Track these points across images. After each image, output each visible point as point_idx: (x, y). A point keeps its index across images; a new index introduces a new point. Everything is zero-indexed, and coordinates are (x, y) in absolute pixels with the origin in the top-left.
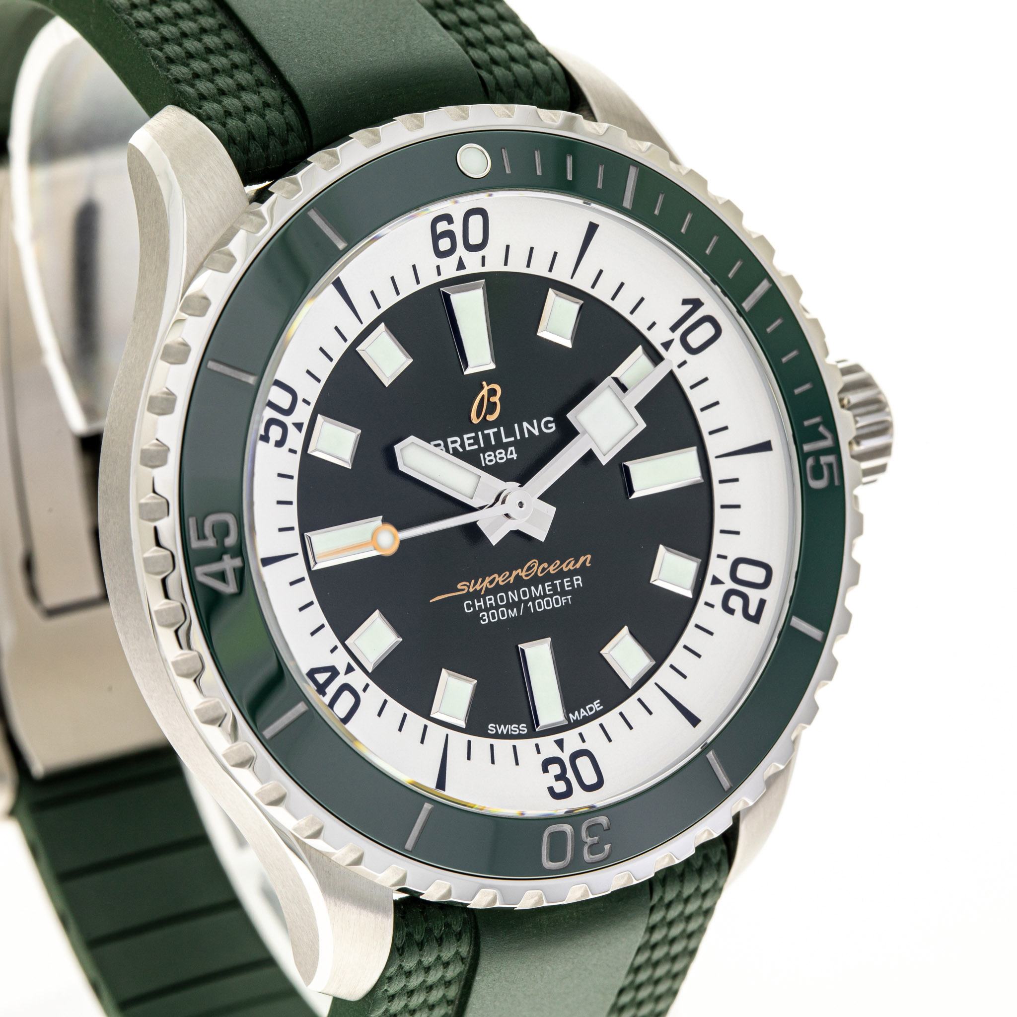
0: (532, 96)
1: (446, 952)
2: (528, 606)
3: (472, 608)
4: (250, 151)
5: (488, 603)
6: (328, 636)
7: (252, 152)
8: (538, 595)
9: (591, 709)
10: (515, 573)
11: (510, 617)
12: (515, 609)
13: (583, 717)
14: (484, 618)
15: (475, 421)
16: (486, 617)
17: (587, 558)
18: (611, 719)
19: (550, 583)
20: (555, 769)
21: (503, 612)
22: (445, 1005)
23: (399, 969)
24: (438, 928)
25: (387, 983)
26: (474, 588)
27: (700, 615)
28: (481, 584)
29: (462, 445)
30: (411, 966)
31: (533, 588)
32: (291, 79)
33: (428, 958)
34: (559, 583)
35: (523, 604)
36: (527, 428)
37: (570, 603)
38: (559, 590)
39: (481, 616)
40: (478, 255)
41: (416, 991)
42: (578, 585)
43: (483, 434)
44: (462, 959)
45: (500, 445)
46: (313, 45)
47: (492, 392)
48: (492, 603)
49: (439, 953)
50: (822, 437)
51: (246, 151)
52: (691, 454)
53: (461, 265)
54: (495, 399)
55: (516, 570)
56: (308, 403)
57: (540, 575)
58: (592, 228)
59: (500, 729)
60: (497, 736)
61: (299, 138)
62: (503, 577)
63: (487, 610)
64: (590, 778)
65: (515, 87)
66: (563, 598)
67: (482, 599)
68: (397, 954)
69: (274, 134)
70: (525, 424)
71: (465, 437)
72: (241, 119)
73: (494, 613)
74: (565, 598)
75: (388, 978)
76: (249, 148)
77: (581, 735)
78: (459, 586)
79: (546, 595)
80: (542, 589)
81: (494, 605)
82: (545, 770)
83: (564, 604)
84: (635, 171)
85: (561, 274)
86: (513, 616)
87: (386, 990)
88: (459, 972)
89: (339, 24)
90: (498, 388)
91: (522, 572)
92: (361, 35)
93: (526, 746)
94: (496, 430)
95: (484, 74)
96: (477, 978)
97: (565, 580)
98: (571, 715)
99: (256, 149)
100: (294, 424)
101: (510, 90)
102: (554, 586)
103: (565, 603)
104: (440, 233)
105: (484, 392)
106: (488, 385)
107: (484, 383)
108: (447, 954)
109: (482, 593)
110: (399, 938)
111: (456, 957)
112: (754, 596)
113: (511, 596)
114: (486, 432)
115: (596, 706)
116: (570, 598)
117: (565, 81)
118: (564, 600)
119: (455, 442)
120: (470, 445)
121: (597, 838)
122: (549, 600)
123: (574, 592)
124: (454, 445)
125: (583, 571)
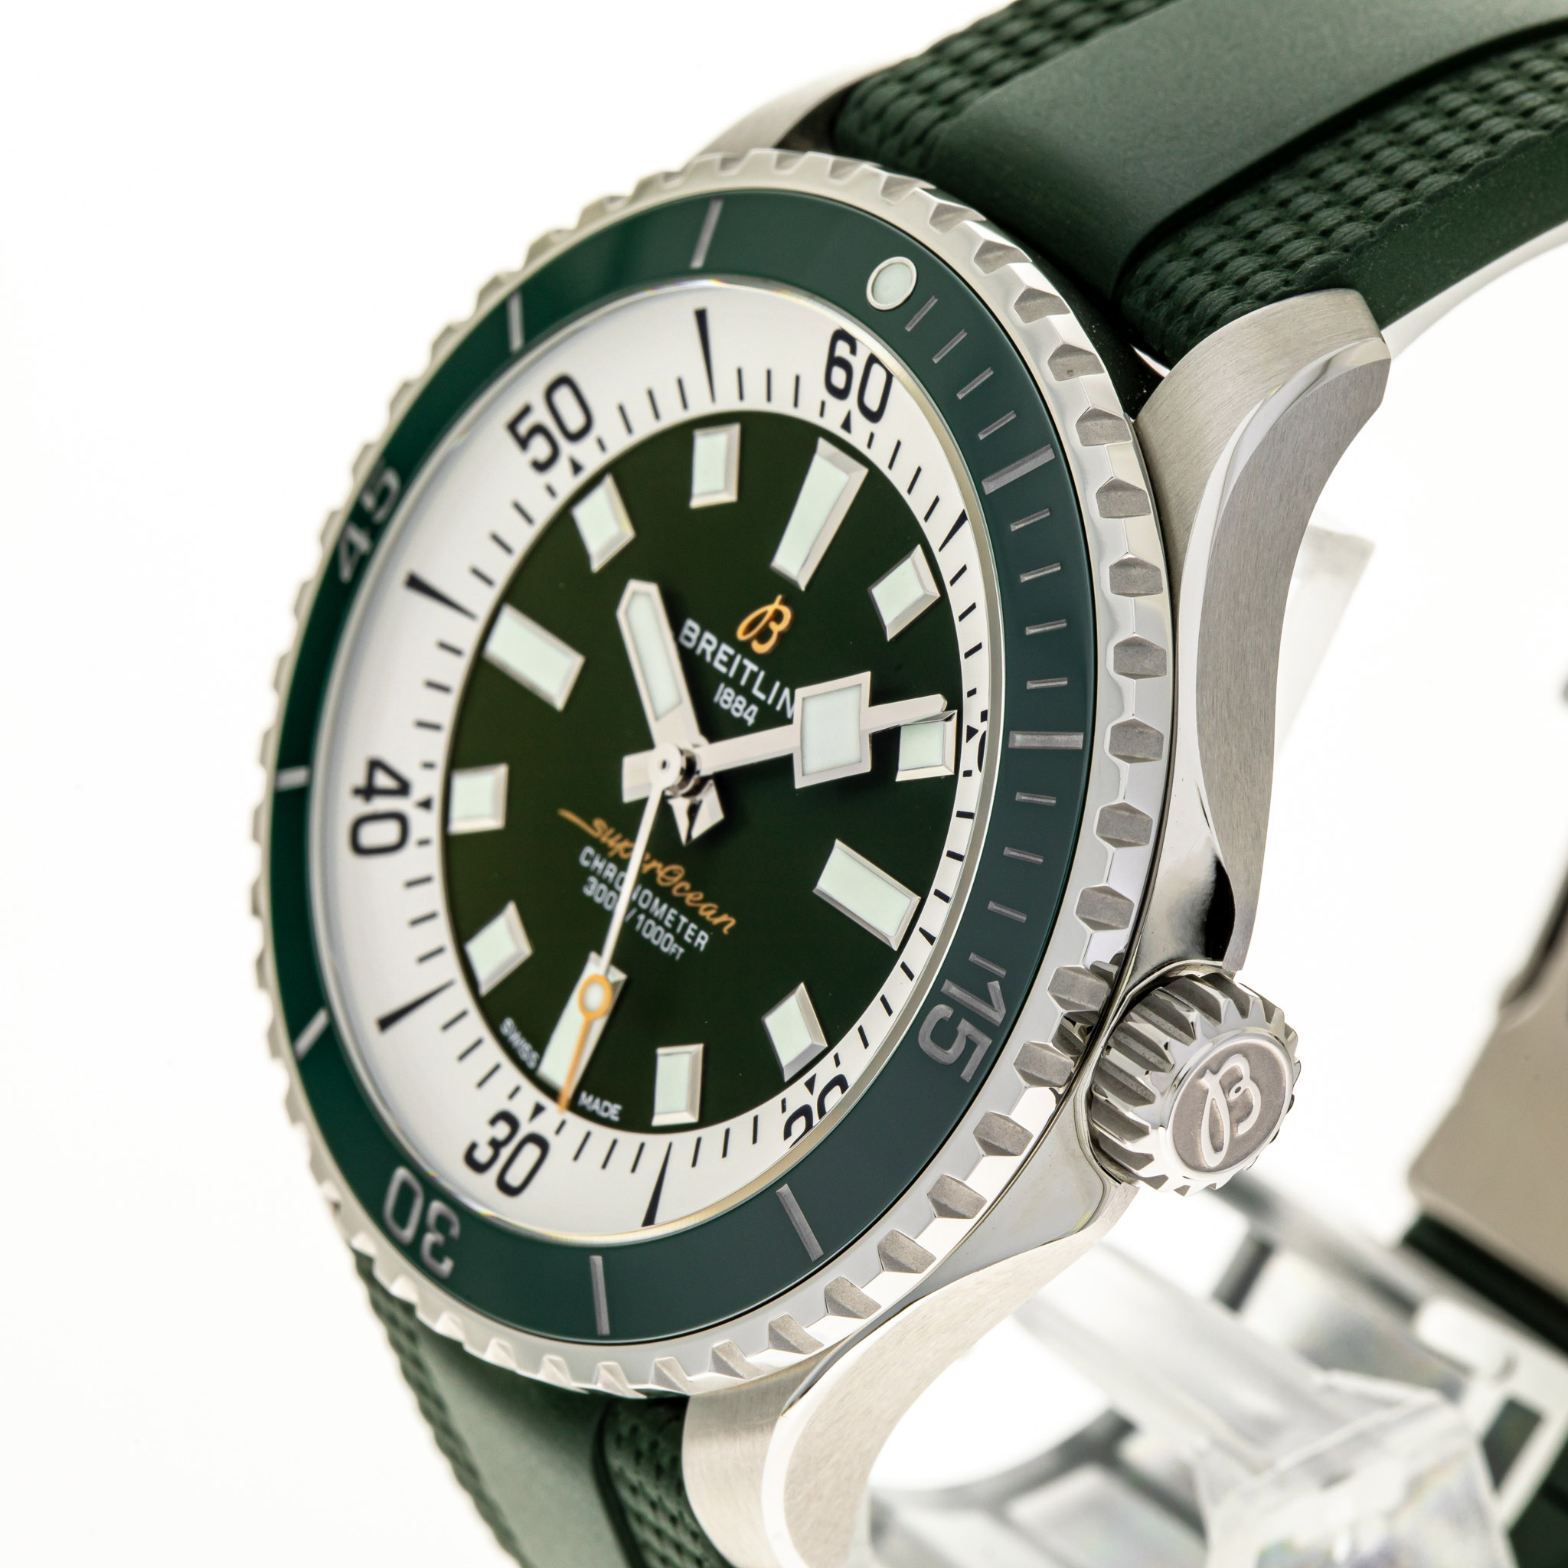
2: (639, 917)
3: (589, 862)
5: (607, 872)
6: (437, 747)
8: (656, 914)
9: (606, 1109)
10: (654, 864)
14: (590, 886)
15: (741, 635)
17: (730, 921)
19: (676, 913)
20: (502, 1130)
21: (612, 898)
26: (608, 840)
27: (770, 1109)
28: (616, 842)
29: (714, 654)
31: (657, 900)
35: (635, 910)
36: (785, 699)
37: (677, 958)
38: (678, 931)
39: (589, 881)
40: (869, 427)
42: (699, 945)
43: (741, 661)
45: (745, 691)
47: (778, 617)
48: (610, 877)
50: (989, 1001)
53: (847, 425)
54: (776, 628)
55: (658, 862)
56: (606, 450)
57: (675, 892)
60: (501, 1039)
63: (602, 880)
64: (515, 1173)
66: (675, 945)
67: (604, 861)
70: (787, 693)
71: (724, 647)
73: (605, 890)
74: (677, 946)
77: (563, 1122)
78: (596, 823)
79: (662, 923)
80: (665, 912)
81: (610, 881)
82: (493, 1122)
83: (670, 953)
84: (1051, 457)
85: (933, 535)
90: (787, 615)
91: (661, 870)
93: (510, 1075)
94: (756, 669)
97: (692, 925)
98: (584, 1094)
100: (572, 460)
102: (677, 921)
103: (673, 952)
104: (838, 357)
105: (770, 609)
106: (780, 604)
107: (779, 598)
109: (610, 854)
114: (746, 662)
115: (614, 1111)
116: (681, 952)
118: (675, 948)
119: (711, 644)
120: (721, 662)
121: (442, 1238)
122: (660, 932)
123: (689, 947)
124: (706, 646)
125: (714, 930)
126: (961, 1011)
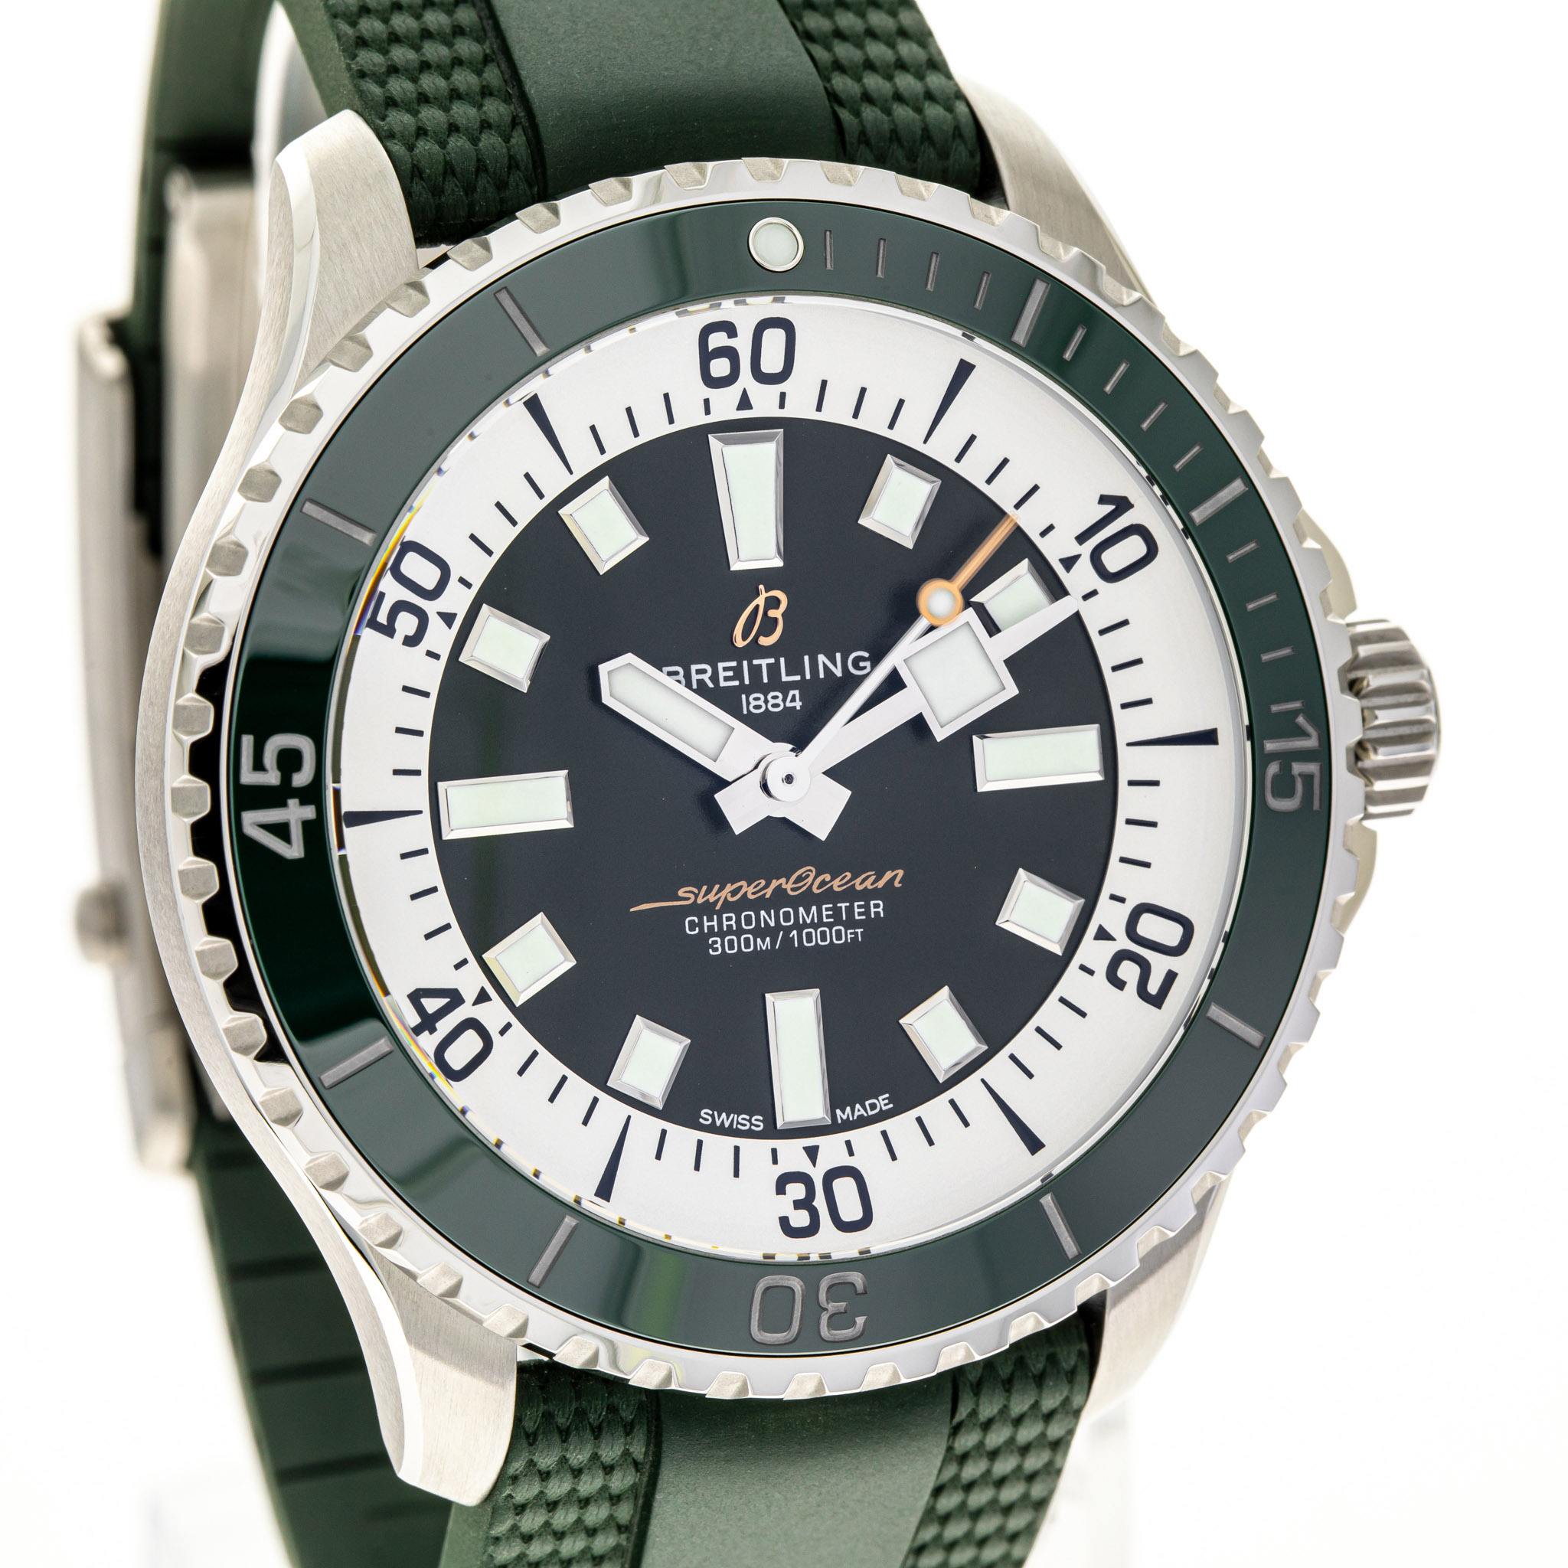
0: (917, 157)
1: (608, 1450)
2: (791, 936)
3: (697, 929)
4: (443, 192)
5: (725, 923)
6: (455, 943)
7: (446, 194)
8: (808, 921)
9: (873, 1107)
10: (775, 883)
11: (759, 949)
12: (768, 939)
13: (858, 1116)
14: (715, 946)
15: (740, 643)
16: (718, 946)
17: (897, 875)
18: (902, 1126)
19: (831, 906)
20: (797, 1191)
21: (747, 940)
22: (614, 1532)
23: (530, 1466)
24: (596, 1411)
25: (509, 1485)
26: (705, 899)
27: (1071, 983)
28: (716, 894)
29: (714, 677)
30: (549, 1463)
31: (801, 909)
32: (531, 90)
33: (576, 1456)
34: (846, 907)
35: (782, 933)
36: (824, 664)
37: (860, 940)
38: (844, 918)
39: (710, 942)
40: (775, 390)
41: (561, 1504)
42: (877, 914)
43: (750, 665)
44: (636, 1464)
45: (776, 684)
46: (583, 43)
47: (773, 603)
48: (731, 925)
49: (595, 1450)
50: (1303, 734)
51: (437, 191)
52: (1088, 736)
53: (745, 403)
54: (777, 613)
55: (778, 879)
56: (468, 585)
57: (816, 891)
58: (964, 369)
59: (719, 1119)
60: (712, 1129)
61: (527, 181)
62: (755, 887)
63: (722, 934)
64: (850, 1210)
65: (891, 140)
66: (849, 931)
67: (715, 917)
68: (524, 1442)
69: (486, 171)
70: (821, 658)
71: (721, 665)
72: (441, 143)
73: (733, 940)
74: (853, 931)
75: (511, 1477)
76: (443, 188)
77: (848, 1144)
78: (681, 893)
79: (821, 923)
80: (817, 913)
81: (734, 928)
82: (780, 1190)
83: (849, 941)
84: (1044, 289)
85: (909, 434)
86: (764, 948)
87: (510, 1496)
88: (631, 1483)
89: (636, 16)
90: (782, 597)
91: (787, 883)
92: (663, 36)
93: (756, 1150)
94: (772, 661)
95: (845, 115)
96: (658, 1497)
97: (856, 904)
98: (838, 1112)
99: (453, 190)
100: (440, 614)
101: (883, 144)
102: (837, 912)
103: (851, 938)
104: (713, 350)
105: (760, 601)
106: (766, 592)
107: (761, 587)
108: (610, 1452)
109: (718, 908)
110: (531, 1419)
111: (626, 1460)
112: (1160, 965)
113: (764, 917)
114: (755, 662)
115: (882, 1103)
116: (861, 932)
117: (974, 140)
118: (851, 934)
119: (704, 671)
120: (726, 679)
121: (844, 1304)
122: (825, 932)
123: (868, 924)
124: (700, 677)
125: (887, 893)
126: (1287, 758)
